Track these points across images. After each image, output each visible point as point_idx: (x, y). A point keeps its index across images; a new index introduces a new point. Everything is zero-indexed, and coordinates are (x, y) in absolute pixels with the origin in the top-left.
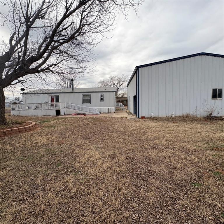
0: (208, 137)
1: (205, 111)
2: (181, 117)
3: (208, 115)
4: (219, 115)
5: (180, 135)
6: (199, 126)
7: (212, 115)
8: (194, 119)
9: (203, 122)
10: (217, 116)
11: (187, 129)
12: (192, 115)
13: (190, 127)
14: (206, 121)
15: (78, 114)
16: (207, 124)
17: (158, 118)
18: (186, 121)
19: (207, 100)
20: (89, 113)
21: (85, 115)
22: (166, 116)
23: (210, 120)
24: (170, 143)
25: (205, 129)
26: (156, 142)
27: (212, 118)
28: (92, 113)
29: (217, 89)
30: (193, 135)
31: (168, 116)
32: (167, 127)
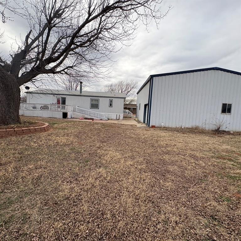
0: (215, 148)
1: (213, 125)
2: (190, 129)
3: (217, 129)
4: (227, 130)
5: (190, 145)
6: (207, 138)
7: (220, 129)
8: (203, 132)
9: (211, 135)
10: (225, 130)
11: (196, 140)
12: (201, 128)
13: (199, 139)
14: (214, 134)
15: (86, 119)
16: (215, 137)
17: (168, 128)
18: (195, 133)
19: (217, 114)
20: (97, 119)
21: (93, 120)
22: (176, 127)
23: (218, 133)
24: (180, 150)
25: (213, 141)
26: (169, 149)
27: (220, 131)
28: (100, 119)
29: (227, 104)
30: (202, 146)
31: (177, 127)
32: (177, 137)
